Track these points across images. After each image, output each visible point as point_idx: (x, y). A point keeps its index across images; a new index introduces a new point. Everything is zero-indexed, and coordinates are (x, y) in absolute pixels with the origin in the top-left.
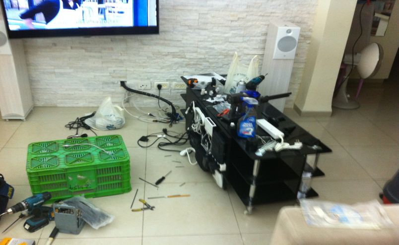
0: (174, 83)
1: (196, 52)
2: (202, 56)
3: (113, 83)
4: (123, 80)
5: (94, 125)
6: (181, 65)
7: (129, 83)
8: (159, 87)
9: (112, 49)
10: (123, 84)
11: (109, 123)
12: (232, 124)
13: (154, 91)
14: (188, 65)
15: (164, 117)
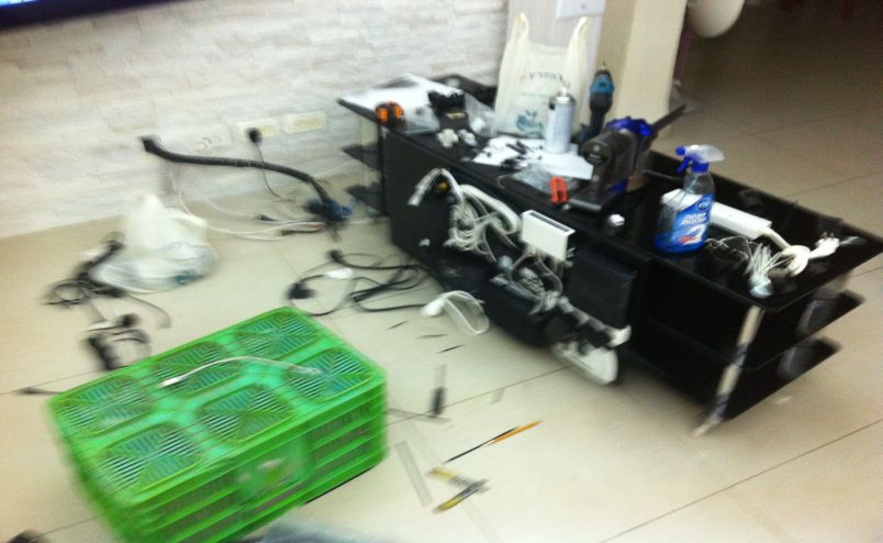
0: (291, 119)
1: (336, 24)
2: (353, 34)
3: (123, 147)
4: (147, 133)
5: (134, 280)
6: (299, 67)
7: (166, 141)
8: (254, 136)
9: (100, 49)
10: (150, 146)
11: (179, 268)
12: (617, 219)
13: (243, 151)
14: (318, 64)
15: (300, 218)
